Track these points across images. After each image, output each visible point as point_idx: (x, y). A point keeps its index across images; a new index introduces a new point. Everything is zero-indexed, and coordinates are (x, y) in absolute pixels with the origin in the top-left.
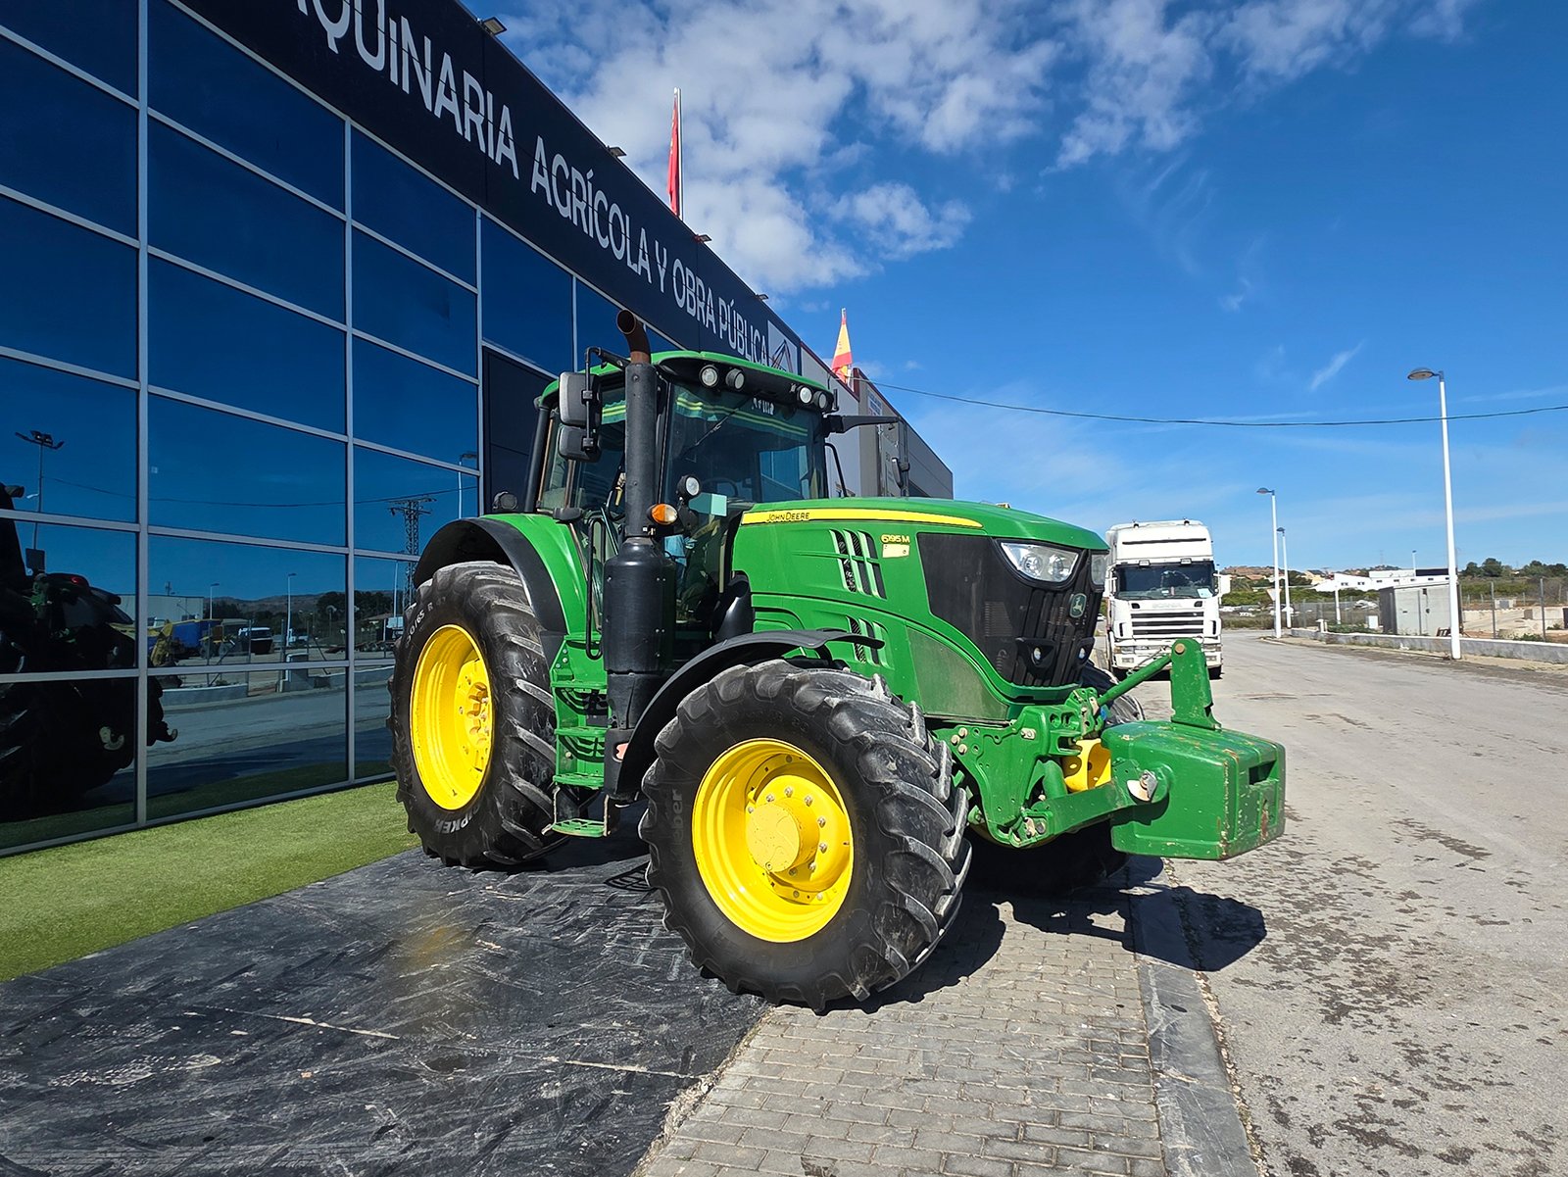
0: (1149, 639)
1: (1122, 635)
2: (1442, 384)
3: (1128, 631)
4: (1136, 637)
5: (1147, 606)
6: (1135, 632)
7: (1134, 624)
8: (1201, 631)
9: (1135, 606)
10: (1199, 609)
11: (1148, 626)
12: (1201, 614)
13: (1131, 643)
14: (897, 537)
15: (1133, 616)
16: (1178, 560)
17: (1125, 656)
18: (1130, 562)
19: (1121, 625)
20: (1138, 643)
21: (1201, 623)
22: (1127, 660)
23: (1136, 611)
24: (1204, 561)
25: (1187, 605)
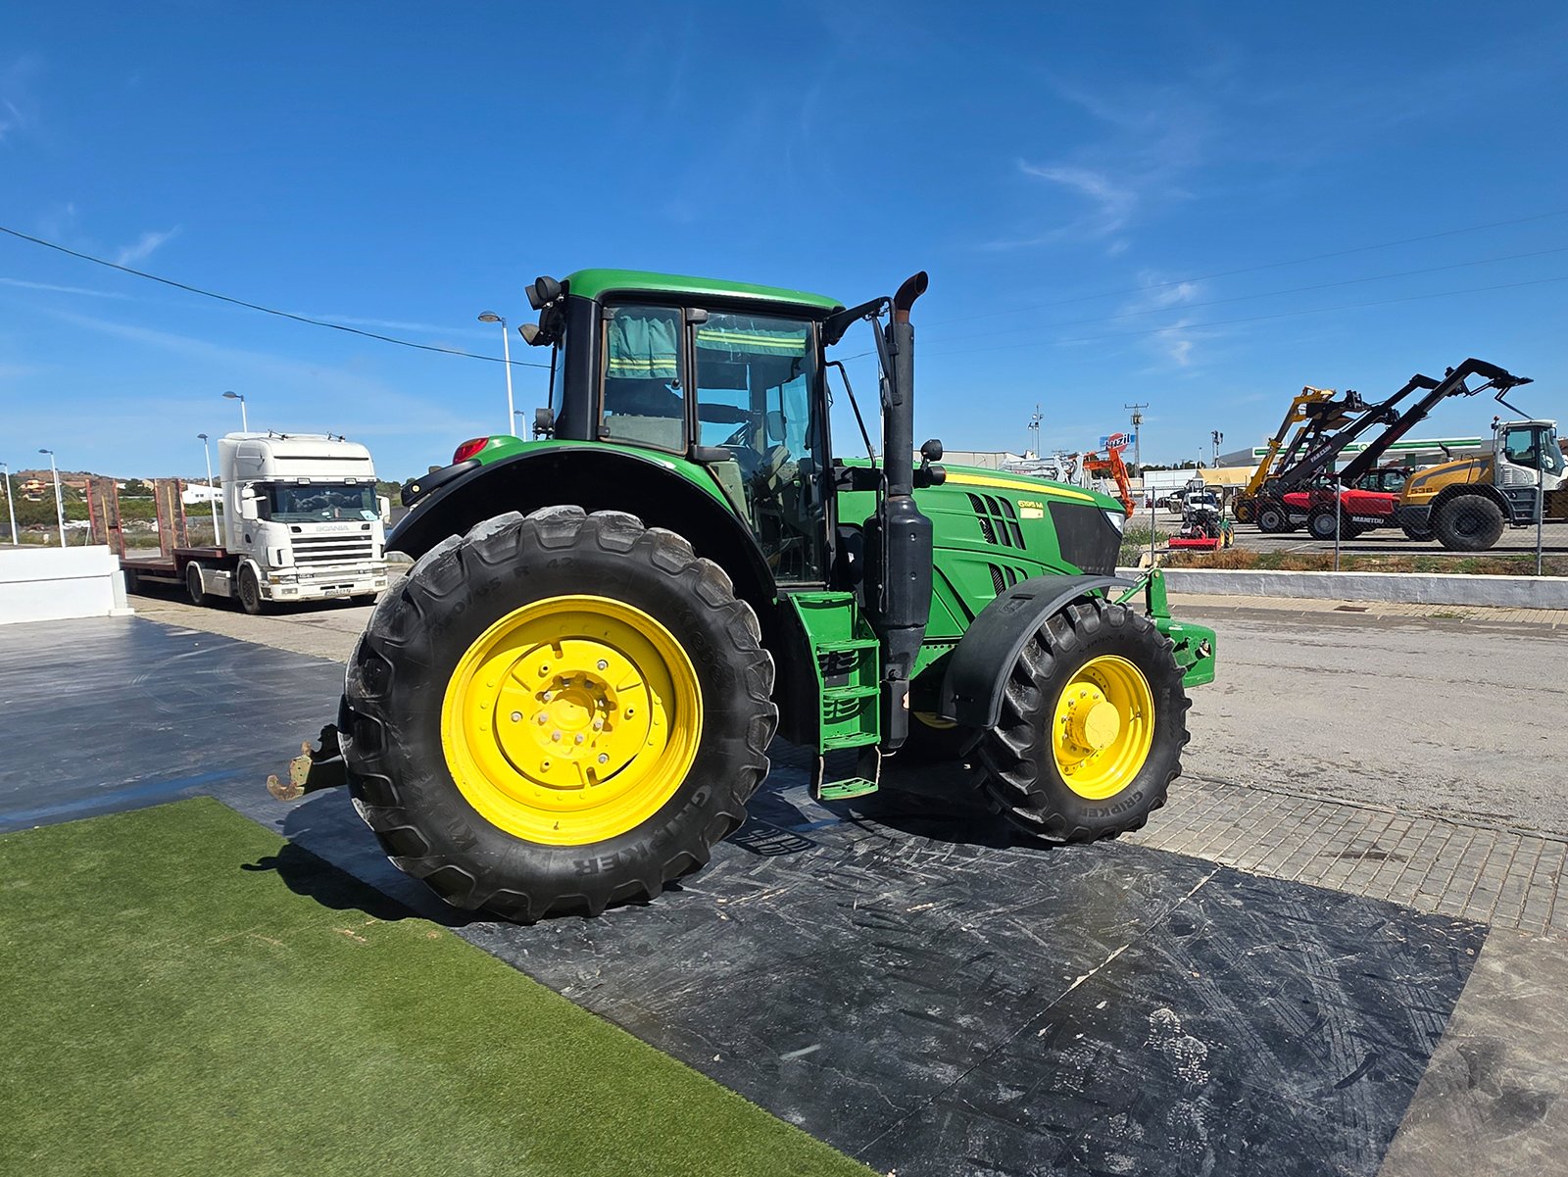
0: (313, 566)
1: (281, 563)
2: (505, 329)
3: (289, 558)
4: (298, 564)
5: (309, 530)
6: (297, 559)
7: (296, 550)
8: (370, 555)
9: (297, 530)
10: (366, 533)
11: (313, 551)
12: (369, 538)
13: (293, 571)
14: (1033, 503)
15: (294, 541)
16: (342, 480)
17: (284, 587)
18: (287, 480)
19: (279, 551)
20: (301, 571)
21: (370, 546)
22: (290, 591)
23: (297, 536)
24: (369, 482)
25: (353, 528)
